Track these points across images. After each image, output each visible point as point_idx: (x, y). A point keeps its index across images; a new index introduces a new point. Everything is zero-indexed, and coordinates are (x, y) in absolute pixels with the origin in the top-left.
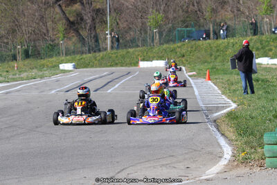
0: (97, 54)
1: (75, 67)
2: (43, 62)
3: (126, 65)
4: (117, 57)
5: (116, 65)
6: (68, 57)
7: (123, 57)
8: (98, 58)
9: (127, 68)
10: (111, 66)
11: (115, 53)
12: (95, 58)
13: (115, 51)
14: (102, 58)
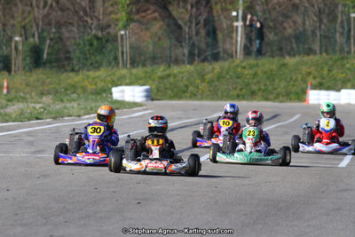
0: (208, 67)
1: (150, 96)
2: (74, 78)
3: (277, 98)
5: (252, 95)
6: (134, 71)
7: (271, 76)
8: (208, 77)
9: (277, 104)
11: (251, 67)
12: (202, 76)
13: (252, 61)
14: (220, 77)
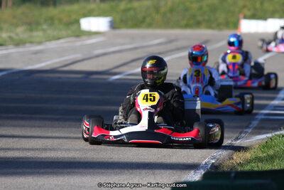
1: (113, 26)
5: (198, 24)
10: (187, 26)
14: (172, 10)
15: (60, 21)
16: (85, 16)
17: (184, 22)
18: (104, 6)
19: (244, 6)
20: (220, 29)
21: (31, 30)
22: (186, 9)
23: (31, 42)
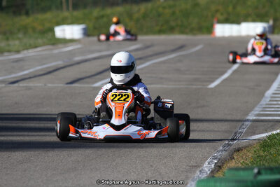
1: (86, 33)
4: (174, 13)
5: (171, 30)
7: (186, 15)
10: (160, 32)
11: (171, 7)
14: (145, 16)
15: (34, 29)
16: (59, 24)
17: (157, 28)
18: (77, 13)
19: (217, 11)
20: (194, 34)
21: (7, 39)
22: (159, 15)
23: (9, 51)
